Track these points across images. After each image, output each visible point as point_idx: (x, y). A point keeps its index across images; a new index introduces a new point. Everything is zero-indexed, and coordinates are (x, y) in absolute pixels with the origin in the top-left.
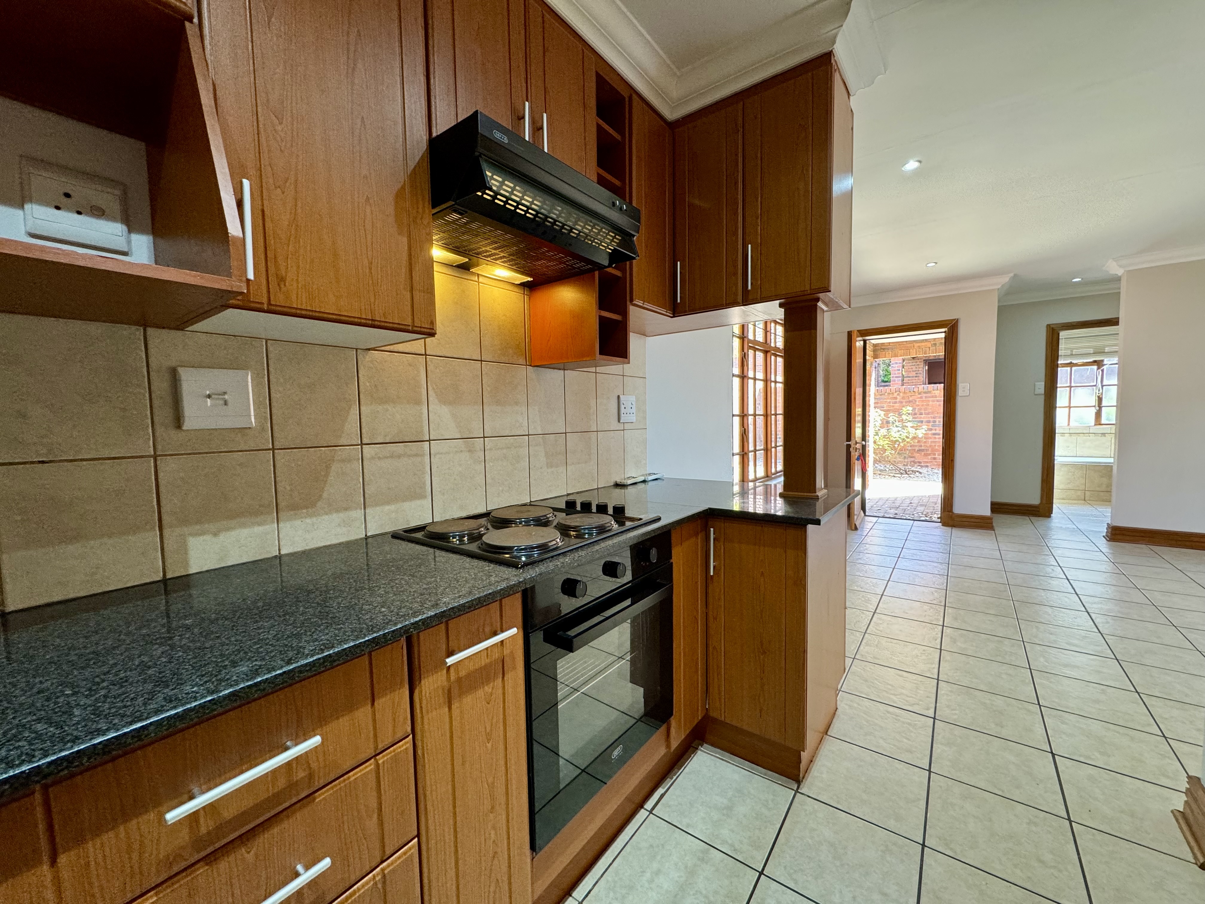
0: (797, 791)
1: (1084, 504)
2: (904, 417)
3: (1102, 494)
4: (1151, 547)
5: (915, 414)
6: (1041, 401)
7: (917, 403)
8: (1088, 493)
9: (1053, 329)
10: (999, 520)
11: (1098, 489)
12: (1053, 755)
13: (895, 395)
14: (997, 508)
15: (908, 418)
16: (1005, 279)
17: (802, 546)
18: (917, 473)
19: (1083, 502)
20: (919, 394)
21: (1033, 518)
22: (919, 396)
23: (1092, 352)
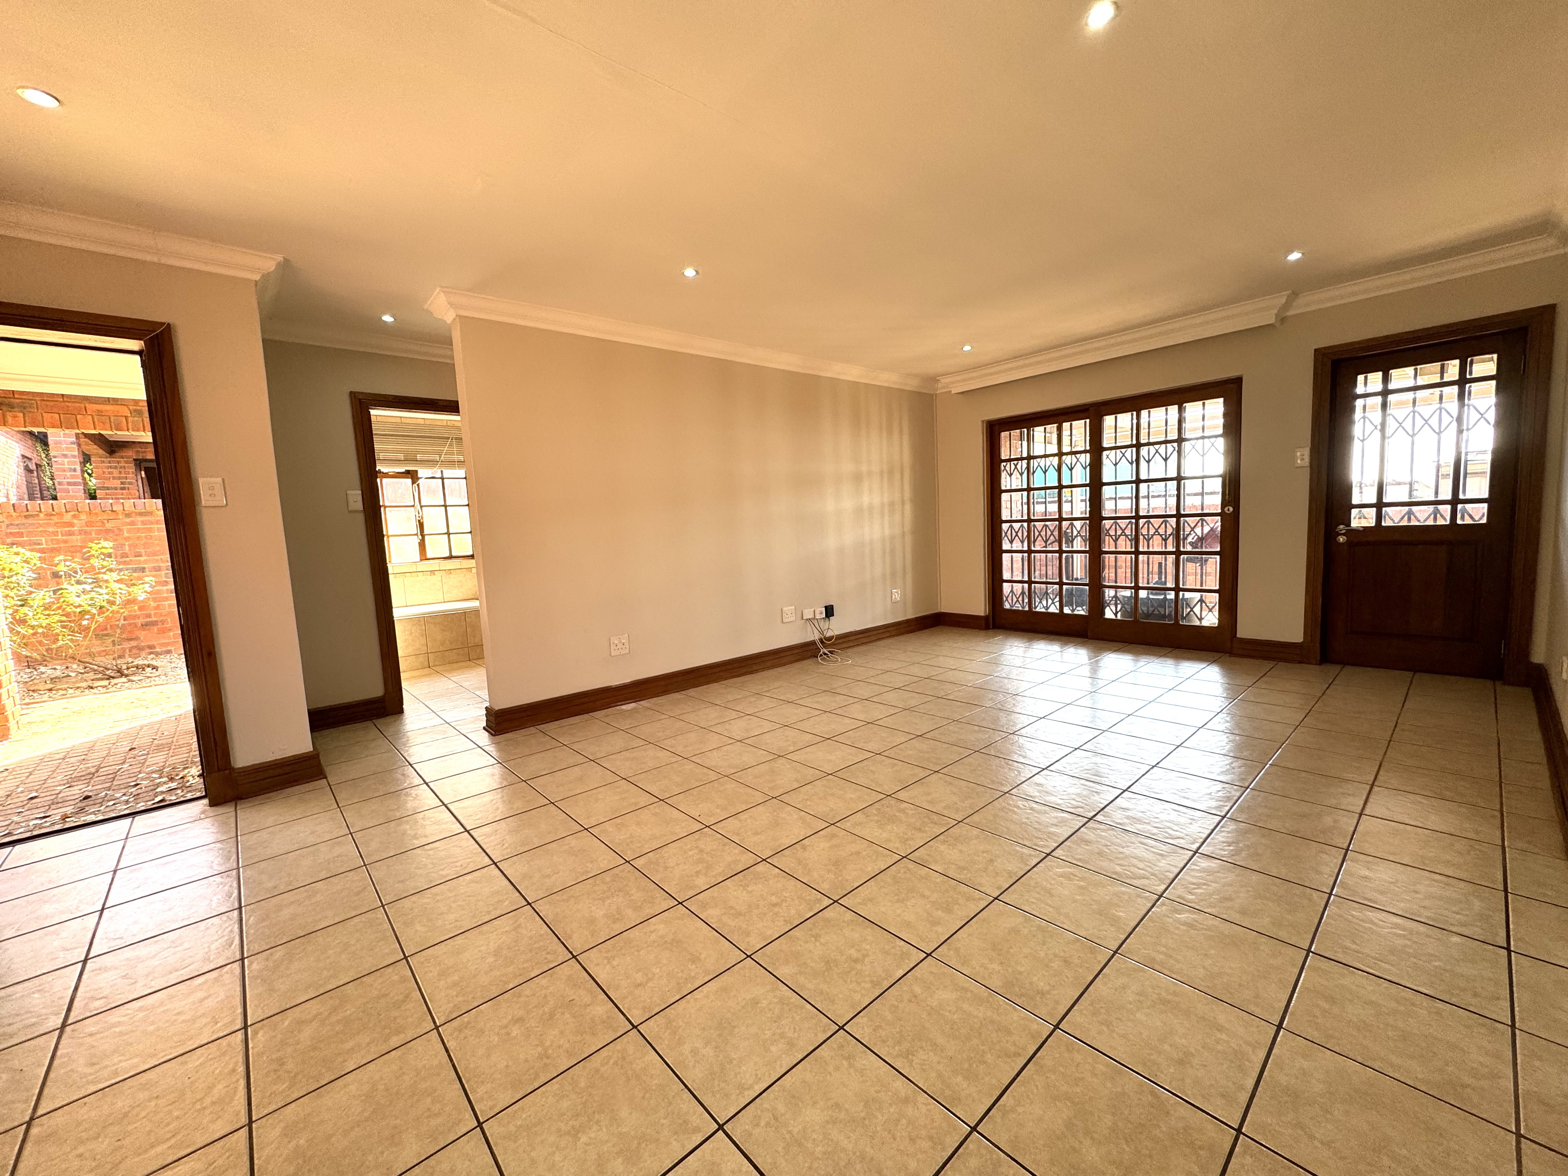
1: (430, 674)
2: (95, 562)
3: (447, 653)
4: (540, 728)
5: (124, 555)
6: (361, 521)
7: (126, 534)
8: (431, 657)
9: (360, 403)
11: (441, 649)
13: (68, 517)
14: (321, 721)
15: (105, 563)
18: (149, 670)
19: (427, 671)
20: (128, 515)
21: (381, 721)
22: (128, 520)
23: (403, 461)
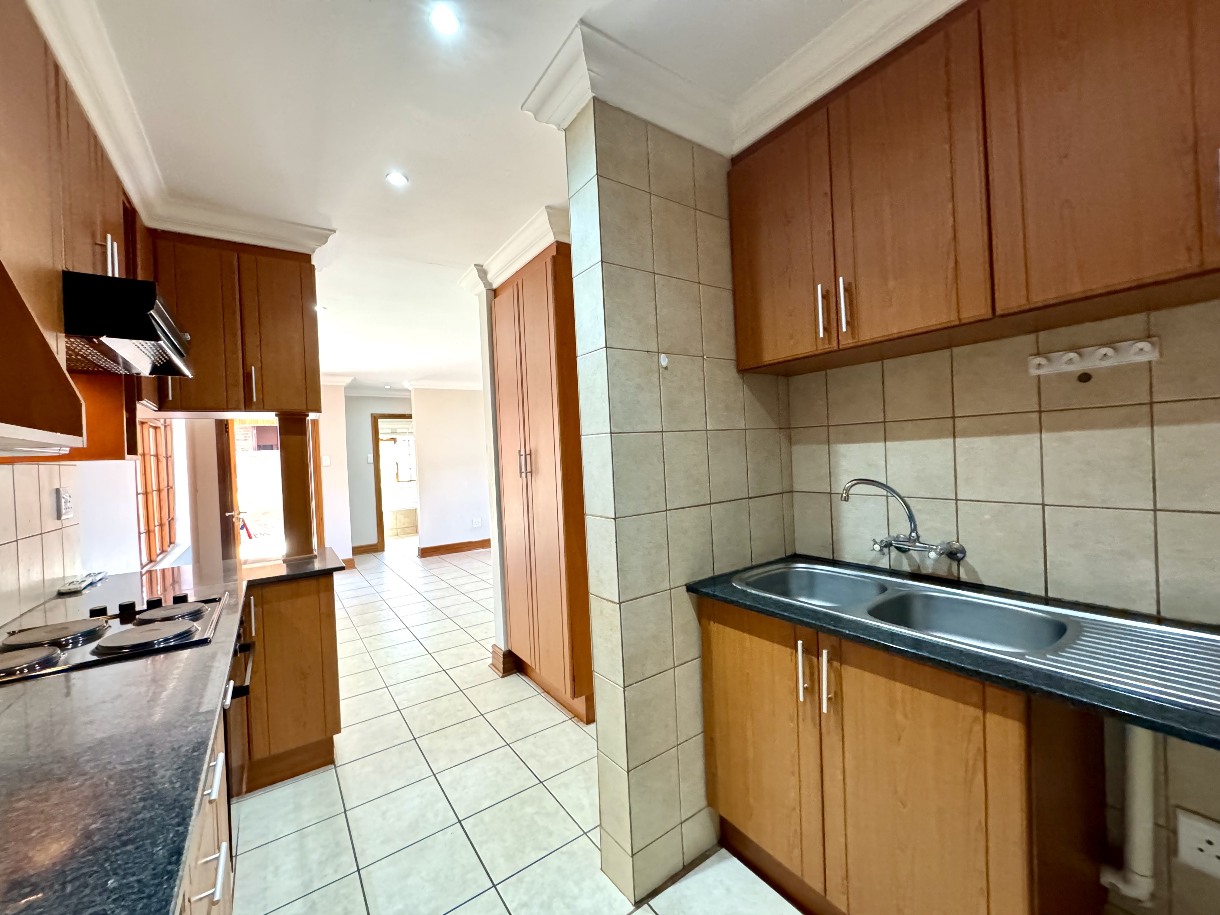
0: (335, 767)
1: (397, 538)
3: (406, 529)
4: (440, 556)
6: (372, 466)
8: (399, 530)
9: (375, 417)
10: (358, 559)
11: (404, 526)
12: (445, 671)
14: (358, 551)
16: (348, 380)
17: (330, 589)
19: (397, 537)
21: (375, 554)
23: (390, 432)
